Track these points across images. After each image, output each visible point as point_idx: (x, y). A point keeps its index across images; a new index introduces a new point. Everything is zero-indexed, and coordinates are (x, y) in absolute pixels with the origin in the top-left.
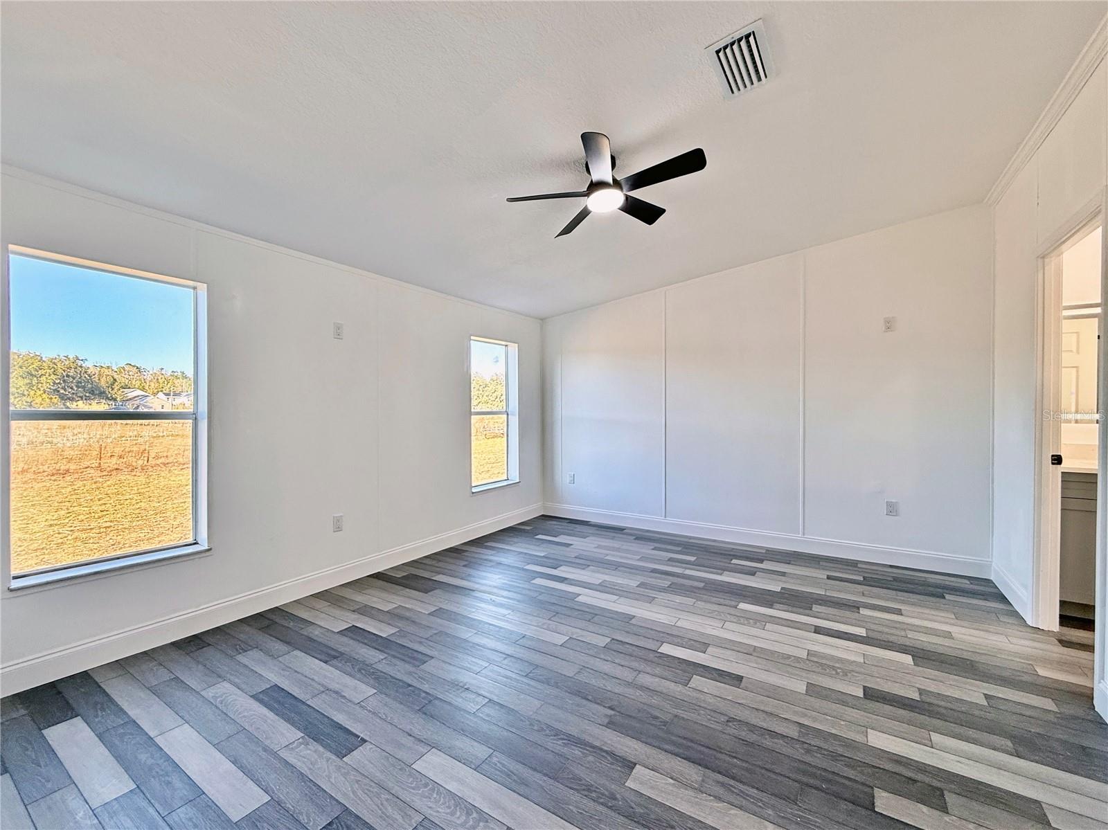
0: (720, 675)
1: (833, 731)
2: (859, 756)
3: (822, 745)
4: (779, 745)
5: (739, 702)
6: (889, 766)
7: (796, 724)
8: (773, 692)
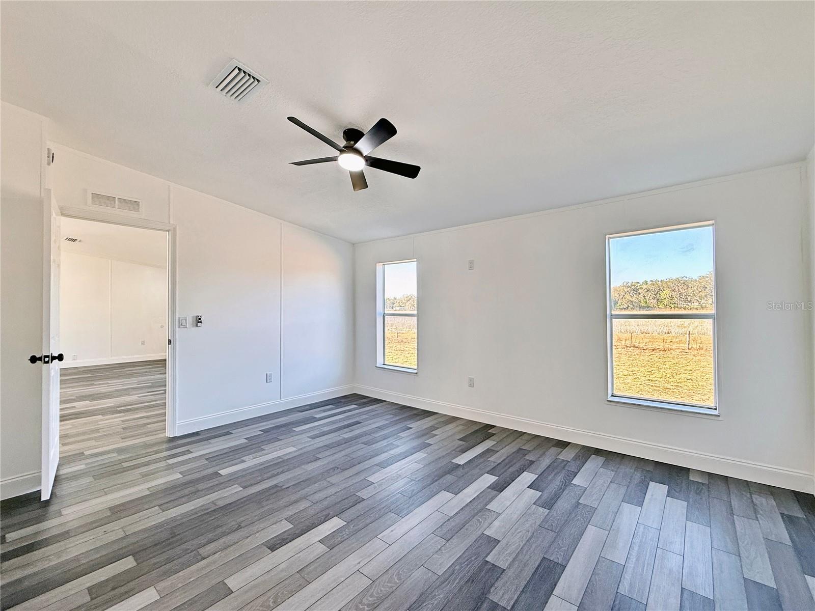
0: (284, 539)
1: (181, 574)
2: (154, 573)
3: (180, 560)
4: (203, 540)
5: (250, 538)
6: (131, 585)
7: (206, 557)
8: (243, 561)
